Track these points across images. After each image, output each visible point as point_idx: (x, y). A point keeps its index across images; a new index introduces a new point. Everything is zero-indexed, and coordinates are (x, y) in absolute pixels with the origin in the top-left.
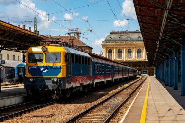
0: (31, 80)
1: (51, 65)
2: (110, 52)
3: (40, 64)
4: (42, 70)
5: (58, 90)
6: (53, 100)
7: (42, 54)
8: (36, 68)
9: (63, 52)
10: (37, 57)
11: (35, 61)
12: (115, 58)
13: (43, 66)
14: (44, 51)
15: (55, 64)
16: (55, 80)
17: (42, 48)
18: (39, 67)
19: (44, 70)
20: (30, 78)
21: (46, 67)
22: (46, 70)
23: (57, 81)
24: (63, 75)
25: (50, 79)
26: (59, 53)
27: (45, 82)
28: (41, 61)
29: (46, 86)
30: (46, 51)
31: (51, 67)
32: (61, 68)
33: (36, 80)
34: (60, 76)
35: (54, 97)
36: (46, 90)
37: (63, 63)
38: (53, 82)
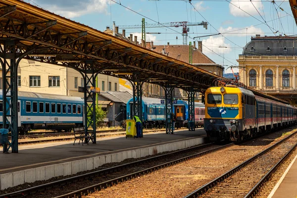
0: (211, 121)
1: (229, 106)
2: (253, 75)
3: (218, 105)
4: (220, 111)
5: (236, 132)
6: (231, 142)
7: (221, 95)
8: (215, 110)
9: (240, 94)
10: (216, 98)
11: (214, 102)
12: (261, 87)
13: (222, 108)
14: (222, 92)
15: (232, 106)
16: (234, 122)
17: (221, 89)
18: (218, 109)
19: (223, 111)
20: (210, 119)
21: (225, 109)
22: (225, 112)
23: (236, 122)
24: (240, 116)
25: (228, 120)
26: (236, 94)
27: (224, 123)
28: (220, 102)
29: (225, 128)
30: (224, 93)
31: (229, 109)
32: (238, 109)
33: (216, 121)
34: (238, 117)
35: (232, 139)
36: (225, 131)
37: (240, 105)
38: (232, 123)
